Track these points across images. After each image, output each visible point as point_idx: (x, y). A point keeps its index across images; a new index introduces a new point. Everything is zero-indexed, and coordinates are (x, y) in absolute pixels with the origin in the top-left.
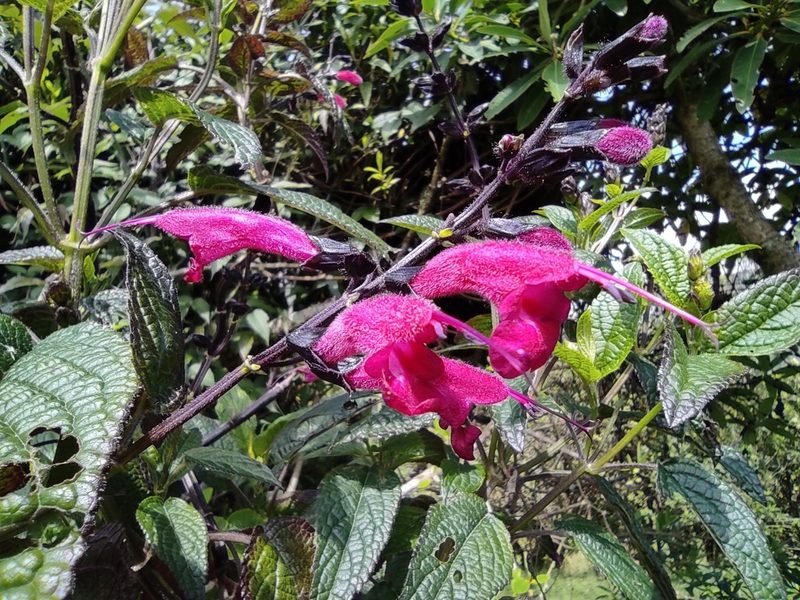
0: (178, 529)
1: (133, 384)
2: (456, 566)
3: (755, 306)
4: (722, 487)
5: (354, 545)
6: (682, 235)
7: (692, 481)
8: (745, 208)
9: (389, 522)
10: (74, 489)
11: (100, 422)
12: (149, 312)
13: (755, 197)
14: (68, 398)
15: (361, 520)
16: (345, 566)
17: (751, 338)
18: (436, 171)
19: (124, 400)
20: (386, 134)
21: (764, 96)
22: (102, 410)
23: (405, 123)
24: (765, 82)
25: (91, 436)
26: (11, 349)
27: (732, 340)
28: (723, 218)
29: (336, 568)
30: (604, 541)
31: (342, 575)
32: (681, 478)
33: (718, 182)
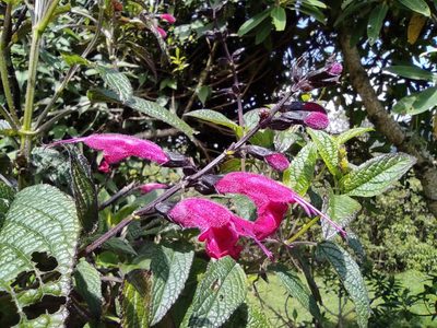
0: (85, 278)
1: (77, 226)
2: (221, 293)
3: (368, 171)
4: (346, 253)
5: (171, 280)
6: (337, 105)
7: (332, 251)
8: (370, 94)
9: (188, 268)
10: (59, 285)
11: (66, 249)
12: (82, 187)
13: (376, 88)
14: (45, 233)
15: (174, 268)
16: (167, 291)
17: (365, 186)
18: (209, 61)
19: (75, 236)
20: (182, 39)
21: (386, 31)
22: (65, 242)
23: (193, 32)
24: (387, 24)
25: (63, 257)
26: (6, 201)
27: (356, 187)
28: (359, 99)
29: (162, 291)
30: (290, 276)
31: (165, 295)
32: (327, 250)
33: (358, 79)
